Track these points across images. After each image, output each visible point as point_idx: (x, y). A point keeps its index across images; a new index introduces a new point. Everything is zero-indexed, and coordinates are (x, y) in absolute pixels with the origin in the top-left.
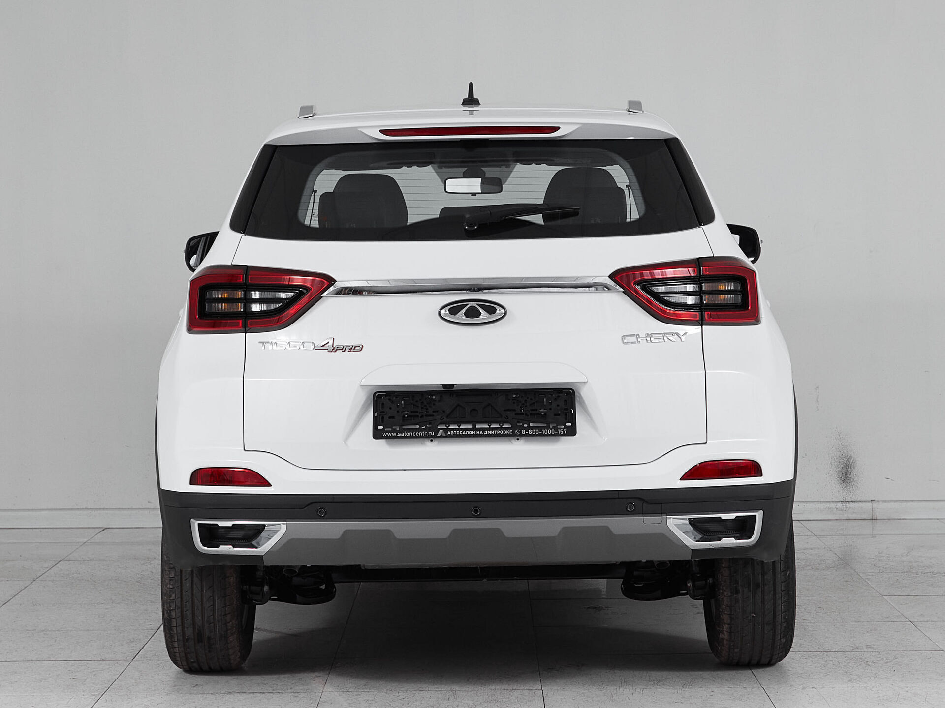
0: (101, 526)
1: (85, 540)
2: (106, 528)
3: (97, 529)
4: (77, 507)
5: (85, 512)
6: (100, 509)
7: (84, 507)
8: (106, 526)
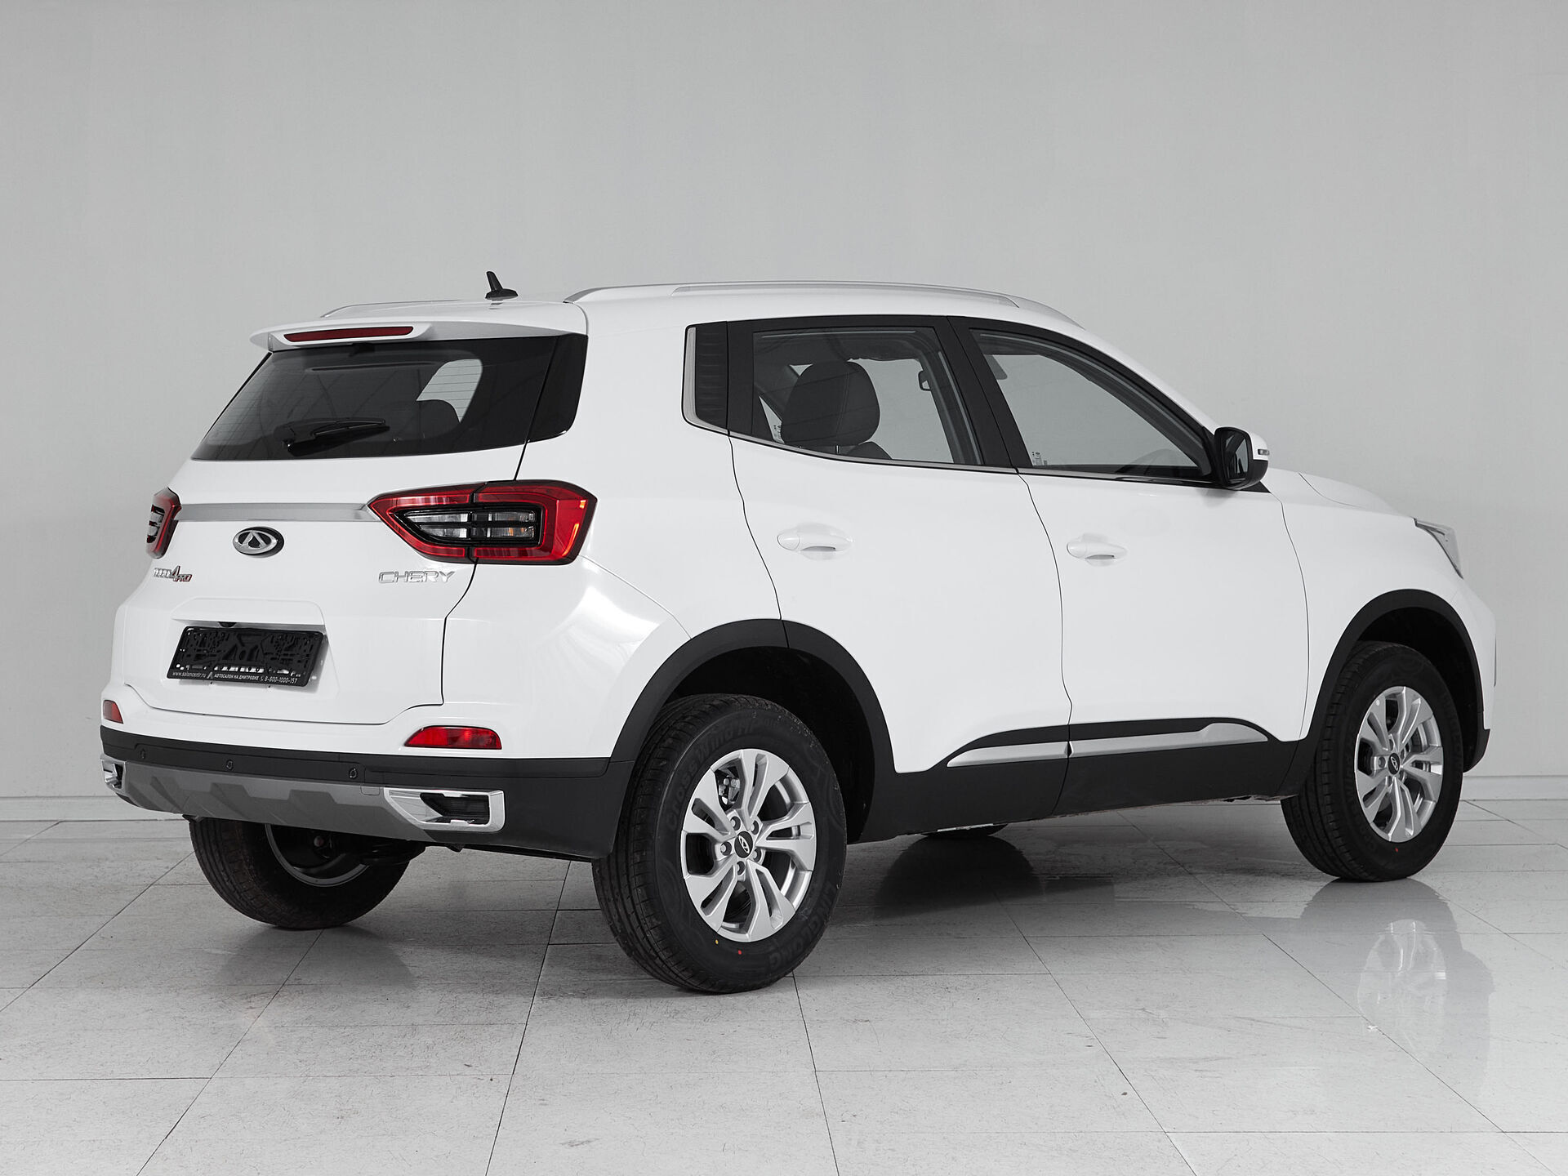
0: (55, 819)
1: (28, 836)
2: (62, 822)
3: (49, 823)
4: (25, 795)
5: (37, 801)
6: (54, 797)
7: (35, 795)
8: (60, 819)
